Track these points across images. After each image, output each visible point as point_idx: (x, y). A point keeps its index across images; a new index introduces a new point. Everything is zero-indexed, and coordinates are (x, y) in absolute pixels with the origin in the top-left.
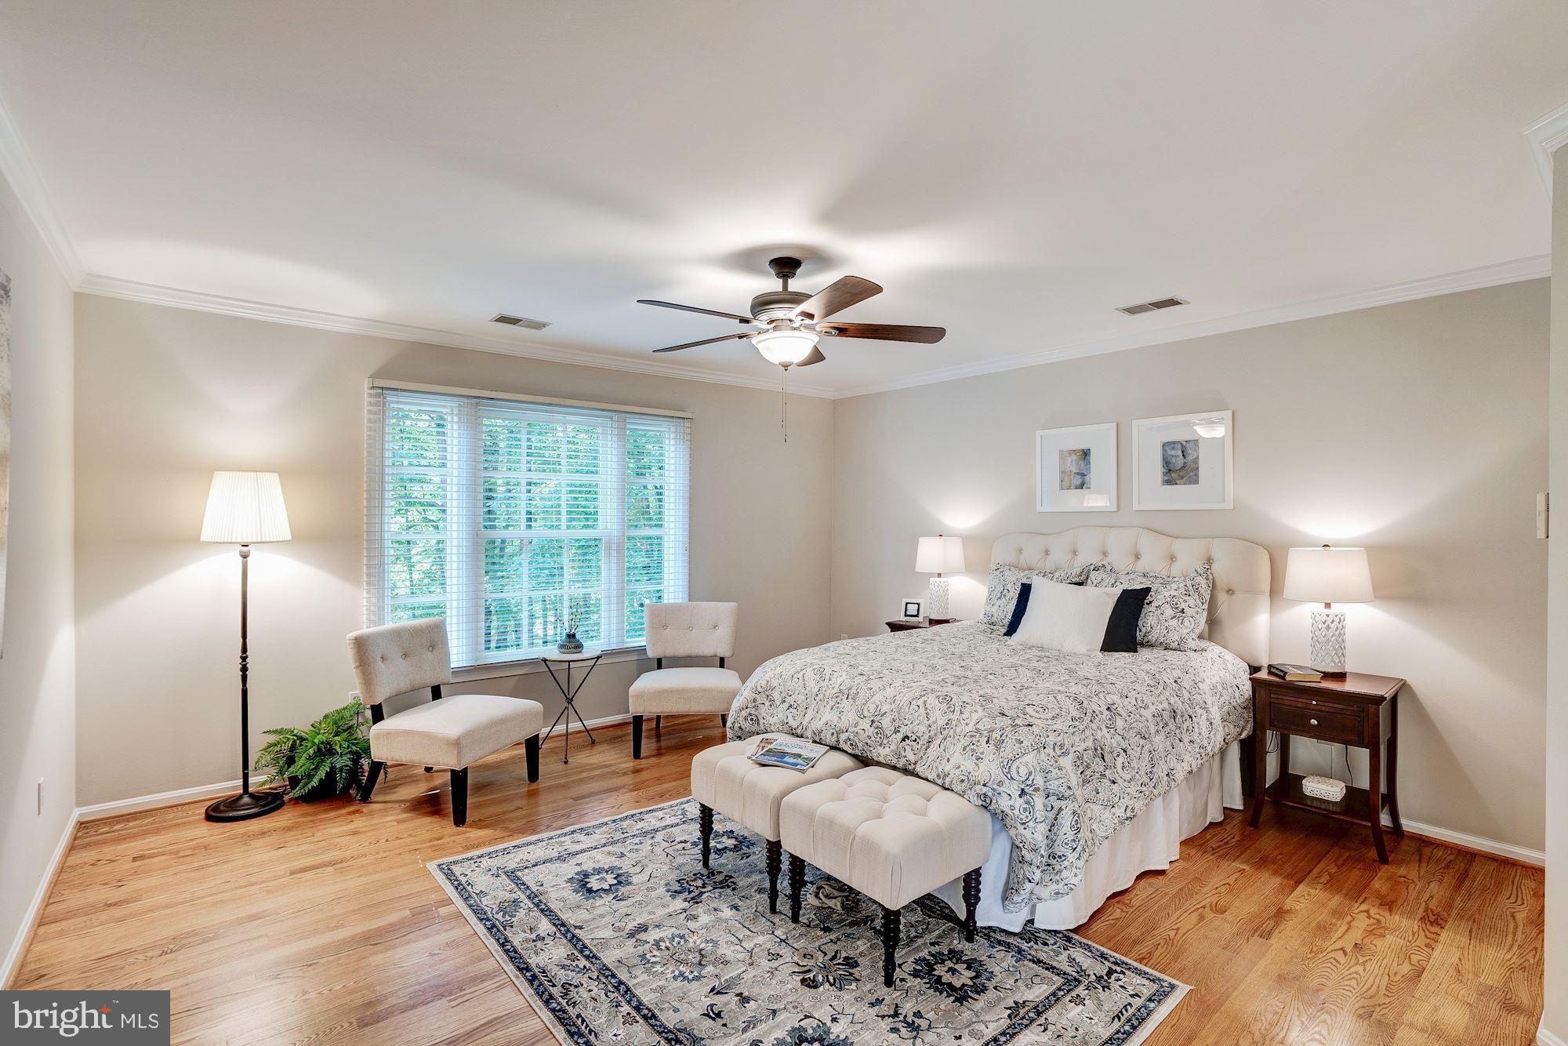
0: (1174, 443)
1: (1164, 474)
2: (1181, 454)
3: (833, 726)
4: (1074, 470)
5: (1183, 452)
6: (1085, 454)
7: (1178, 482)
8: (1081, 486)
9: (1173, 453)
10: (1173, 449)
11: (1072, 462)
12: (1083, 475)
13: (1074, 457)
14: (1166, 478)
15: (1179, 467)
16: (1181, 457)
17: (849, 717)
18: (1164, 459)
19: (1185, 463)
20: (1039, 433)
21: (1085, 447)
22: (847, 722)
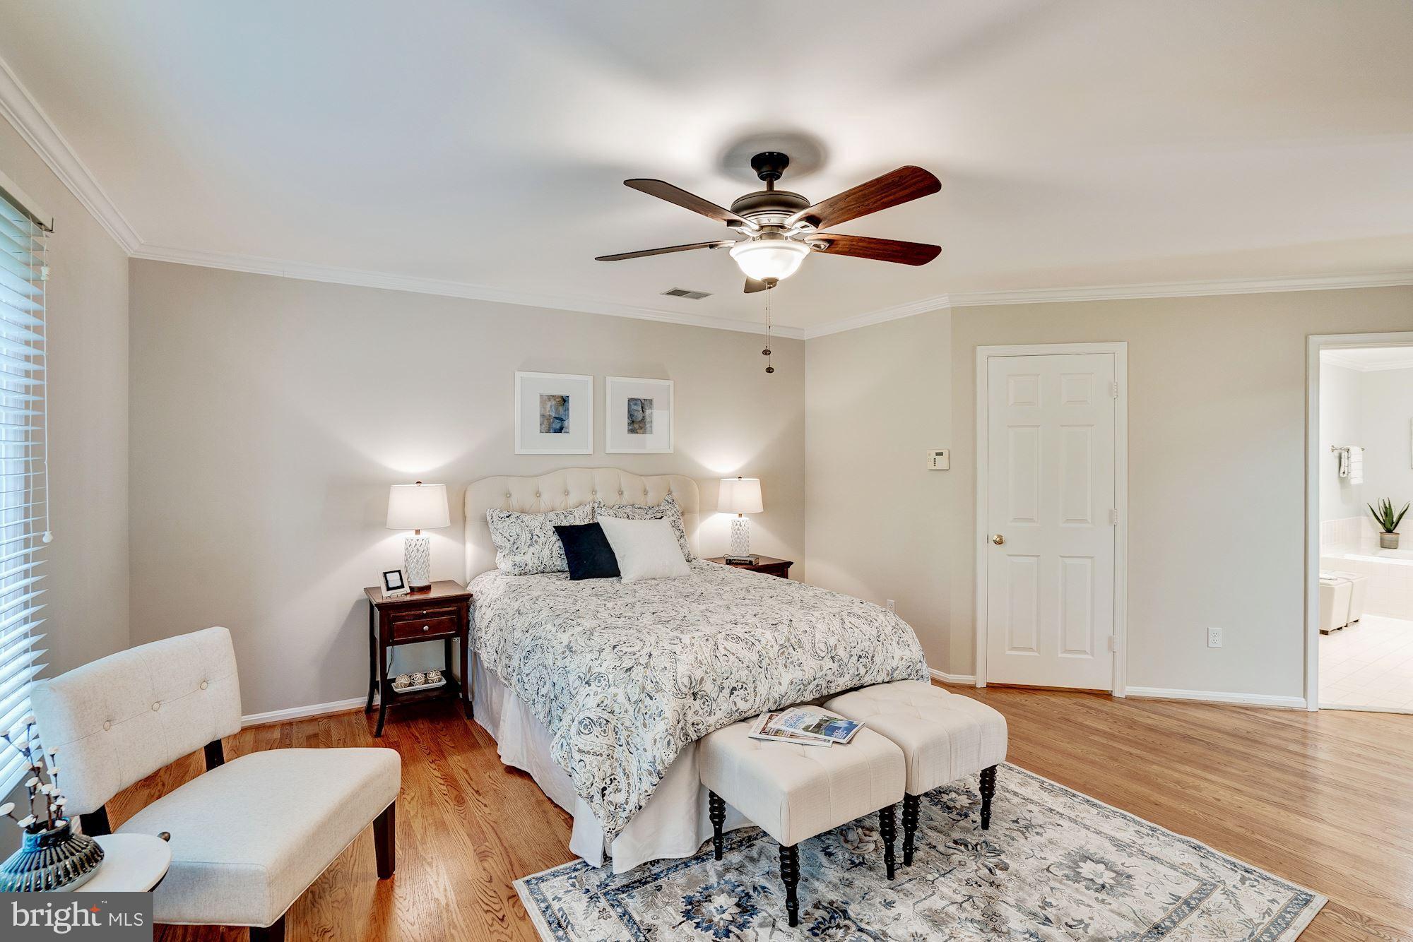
0: (636, 400)
1: (629, 424)
2: (641, 409)
3: (799, 682)
4: (553, 415)
5: (642, 408)
6: (564, 400)
7: (638, 431)
8: (560, 430)
9: (635, 407)
10: (636, 404)
11: (551, 406)
12: (562, 420)
13: (554, 402)
14: (630, 428)
15: (640, 419)
16: (641, 411)
17: (810, 665)
18: (629, 412)
19: (643, 417)
20: (518, 375)
21: (564, 394)
22: (812, 671)
